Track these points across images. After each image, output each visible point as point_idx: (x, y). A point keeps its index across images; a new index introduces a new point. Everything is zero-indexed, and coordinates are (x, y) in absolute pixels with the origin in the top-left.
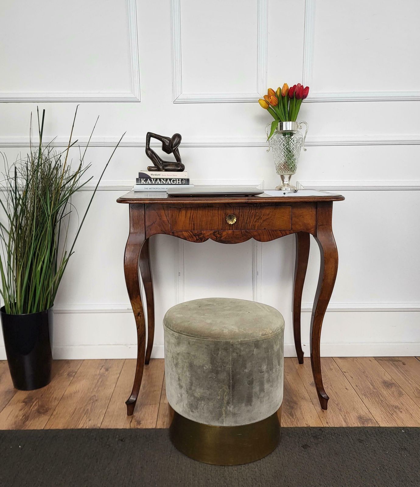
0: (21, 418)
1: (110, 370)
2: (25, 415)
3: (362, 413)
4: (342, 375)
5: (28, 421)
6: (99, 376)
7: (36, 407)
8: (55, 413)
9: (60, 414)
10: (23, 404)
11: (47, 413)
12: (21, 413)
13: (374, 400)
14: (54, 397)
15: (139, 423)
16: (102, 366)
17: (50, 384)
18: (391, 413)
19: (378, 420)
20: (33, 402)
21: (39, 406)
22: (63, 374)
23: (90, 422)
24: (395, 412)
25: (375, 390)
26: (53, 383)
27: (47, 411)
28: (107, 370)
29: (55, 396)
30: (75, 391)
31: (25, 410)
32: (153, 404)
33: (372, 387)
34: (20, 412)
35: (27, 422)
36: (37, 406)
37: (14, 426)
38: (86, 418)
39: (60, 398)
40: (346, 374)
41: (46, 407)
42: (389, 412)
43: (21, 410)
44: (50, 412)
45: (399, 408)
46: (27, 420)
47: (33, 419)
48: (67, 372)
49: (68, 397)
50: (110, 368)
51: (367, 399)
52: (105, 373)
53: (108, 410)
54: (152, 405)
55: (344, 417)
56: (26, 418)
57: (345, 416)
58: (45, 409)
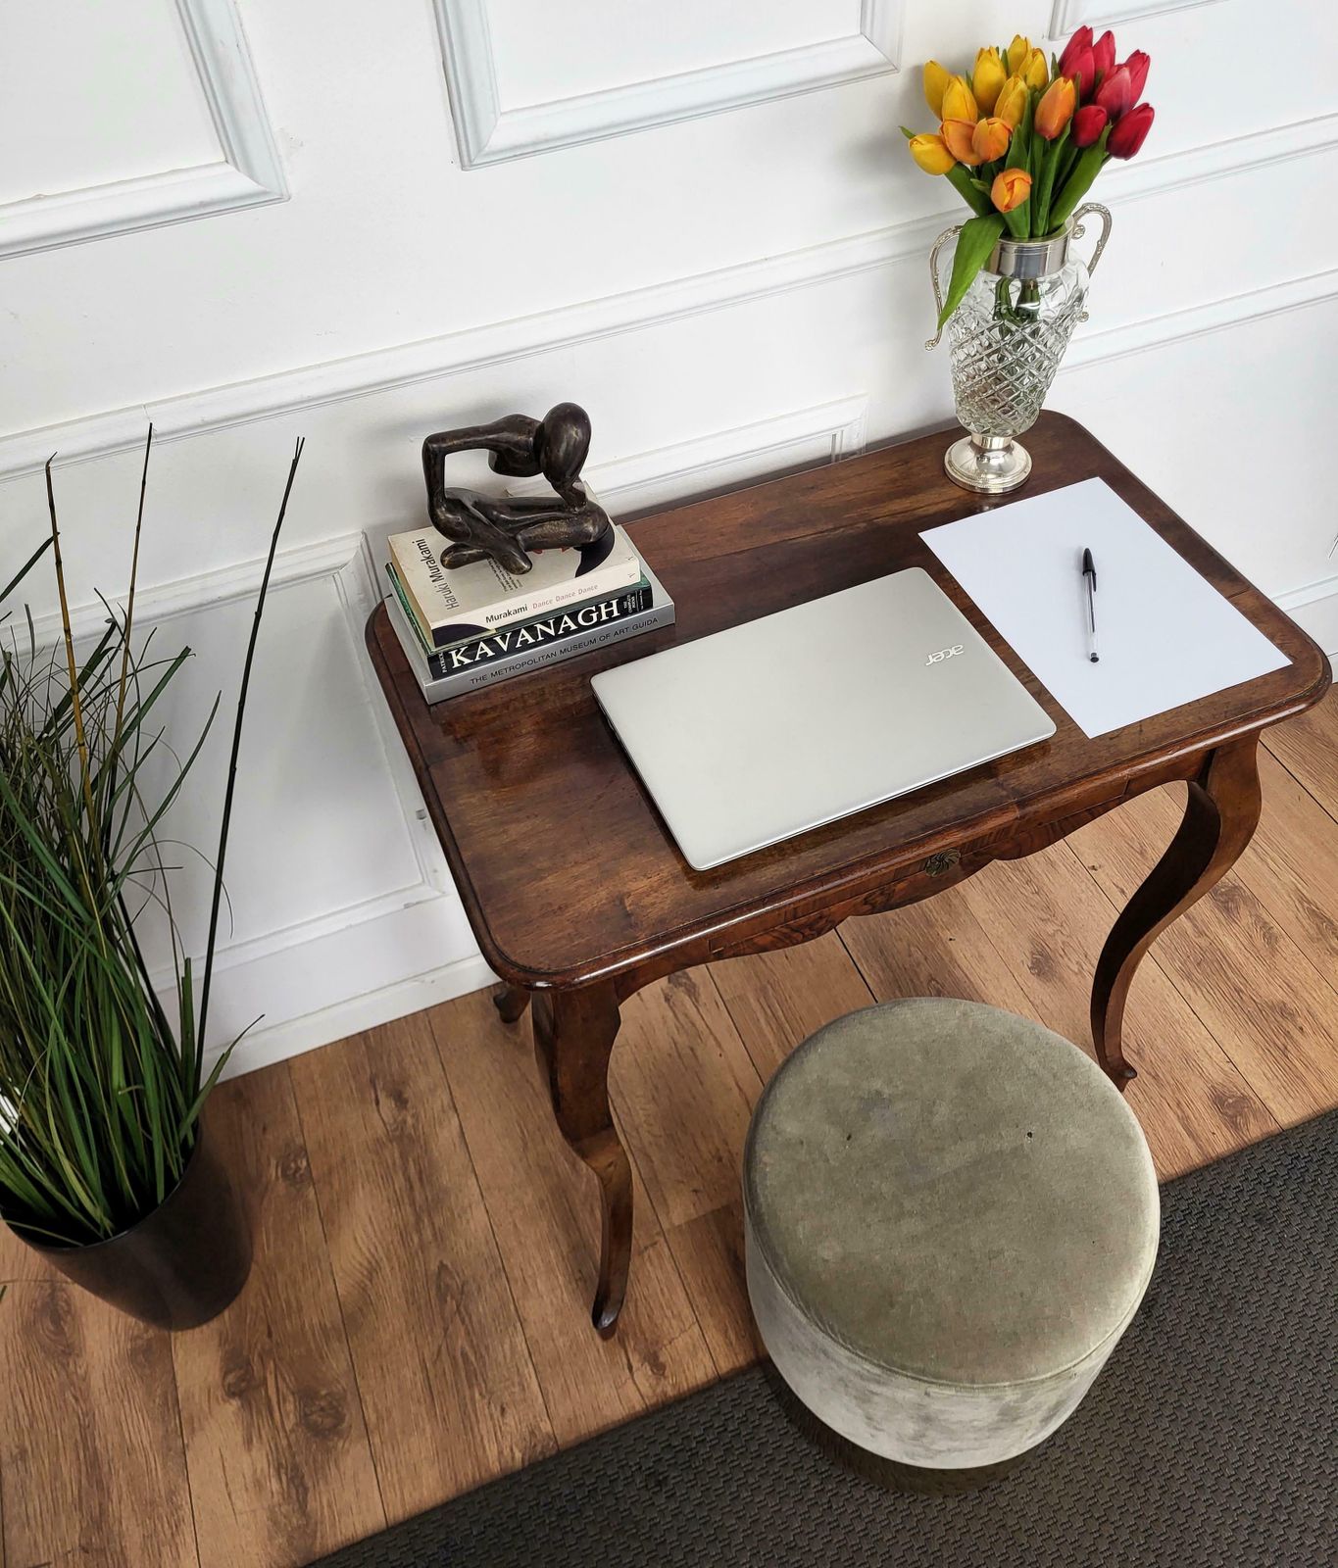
0: (275, 1486)
1: (408, 1094)
2: (280, 1465)
3: (1217, 1077)
4: (1092, 888)
5: (310, 1495)
6: (394, 1144)
7: (290, 1407)
8: (372, 1417)
9: (389, 1412)
10: (235, 1403)
11: (345, 1425)
12: (259, 1459)
13: (1217, 992)
14: (317, 1328)
15: (658, 1368)
16: (372, 1083)
17: (258, 1255)
18: (1282, 1047)
19: (1264, 1096)
20: (265, 1382)
21: (293, 1394)
22: (264, 1179)
23: (510, 1419)
24: (1287, 1034)
25: (1203, 942)
26: (266, 1246)
27: (339, 1418)
28: (401, 1101)
29: (315, 1321)
30: (366, 1263)
31: (264, 1436)
32: (646, 1248)
33: (1190, 924)
34: (254, 1452)
35: (312, 1505)
36: (291, 1398)
37: (280, 1540)
38: (486, 1401)
39: (341, 1326)
40: (1100, 876)
41: (323, 1392)
42: (1275, 1043)
43: (248, 1442)
44: (351, 1415)
45: (1290, 1014)
46: (306, 1490)
47: (320, 1476)
48: (273, 1162)
49: (361, 1310)
50: (405, 1082)
51: (1199, 992)
52: (405, 1122)
53: (526, 1331)
54: (646, 1255)
55: (1179, 1112)
56: (297, 1481)
57: (1179, 1104)
58: (323, 1403)
